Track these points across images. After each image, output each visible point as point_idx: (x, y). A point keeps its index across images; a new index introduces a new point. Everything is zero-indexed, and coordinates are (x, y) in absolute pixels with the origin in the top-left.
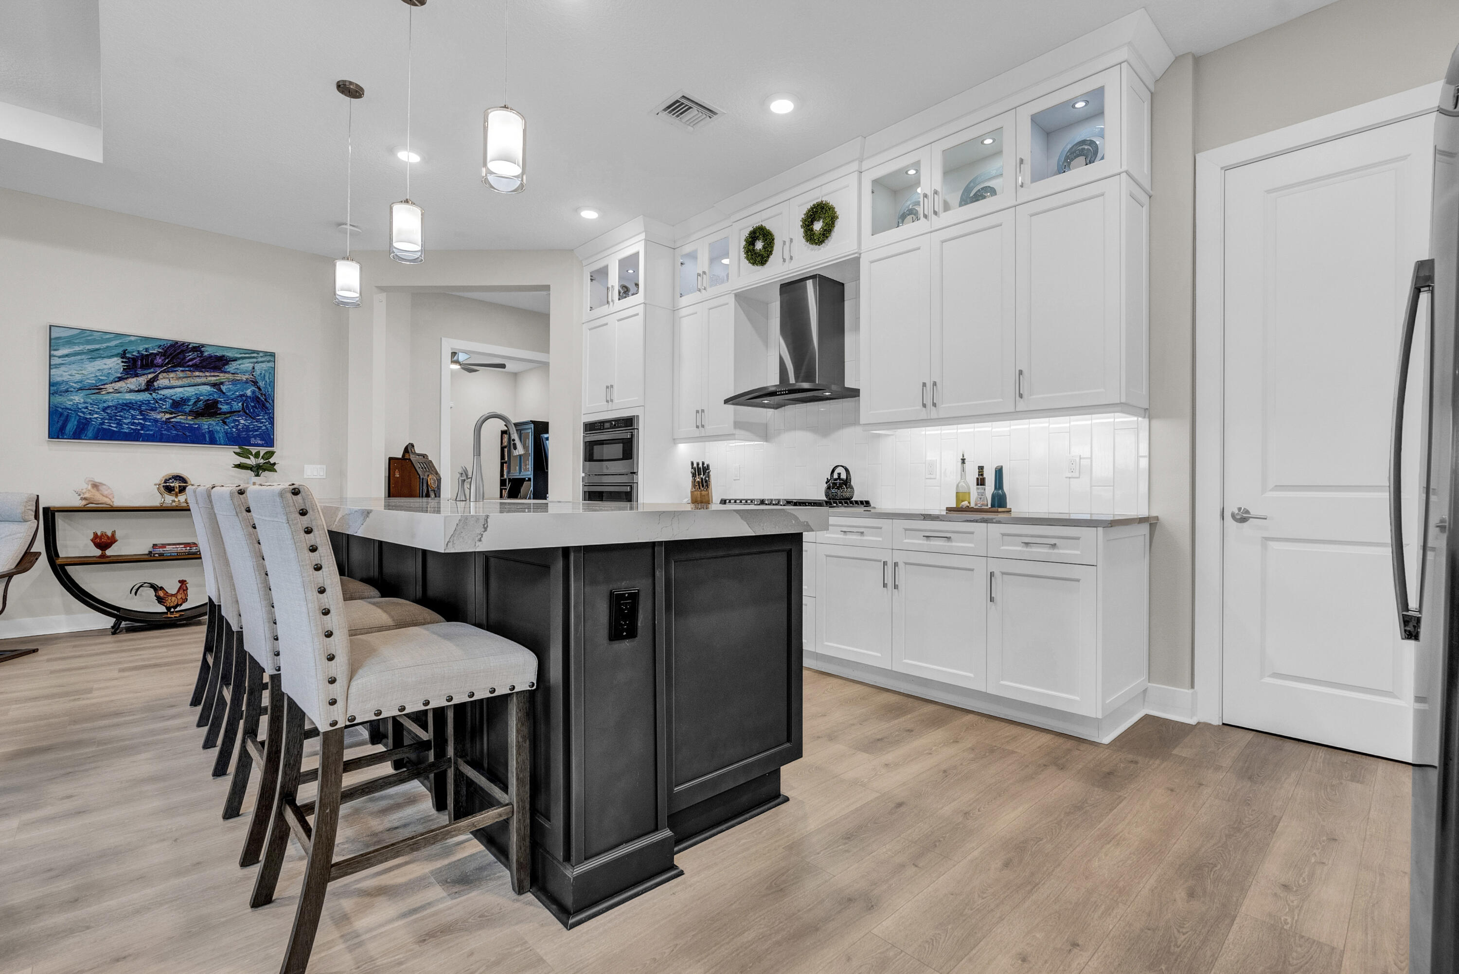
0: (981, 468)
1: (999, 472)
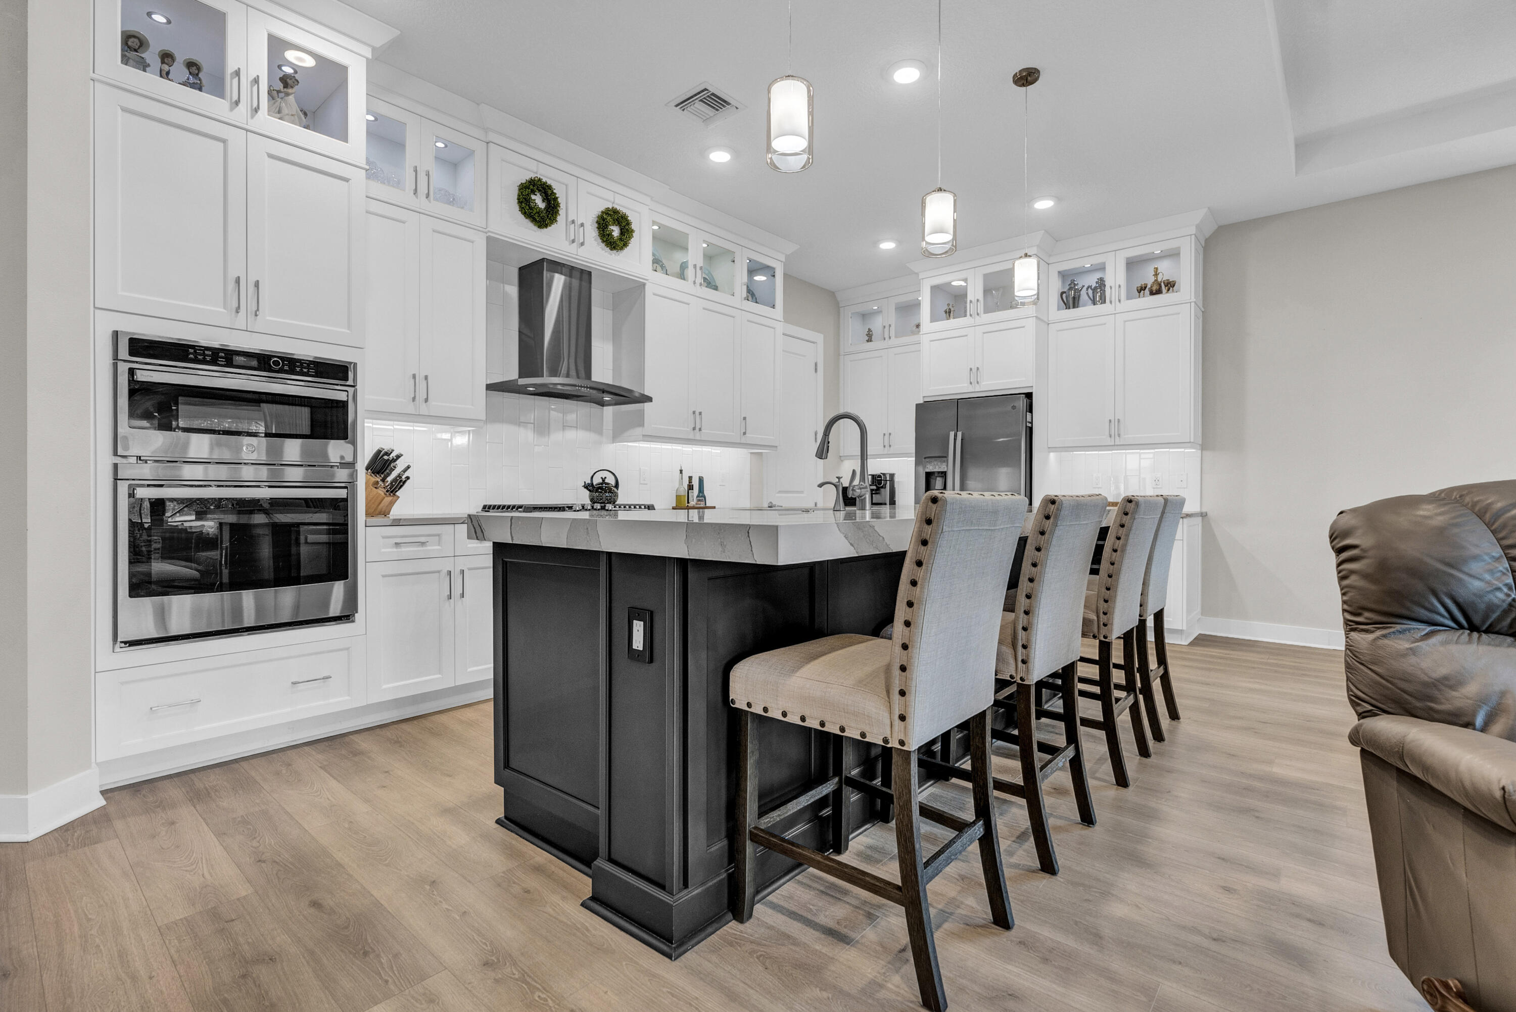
0: (690, 478)
1: (701, 480)
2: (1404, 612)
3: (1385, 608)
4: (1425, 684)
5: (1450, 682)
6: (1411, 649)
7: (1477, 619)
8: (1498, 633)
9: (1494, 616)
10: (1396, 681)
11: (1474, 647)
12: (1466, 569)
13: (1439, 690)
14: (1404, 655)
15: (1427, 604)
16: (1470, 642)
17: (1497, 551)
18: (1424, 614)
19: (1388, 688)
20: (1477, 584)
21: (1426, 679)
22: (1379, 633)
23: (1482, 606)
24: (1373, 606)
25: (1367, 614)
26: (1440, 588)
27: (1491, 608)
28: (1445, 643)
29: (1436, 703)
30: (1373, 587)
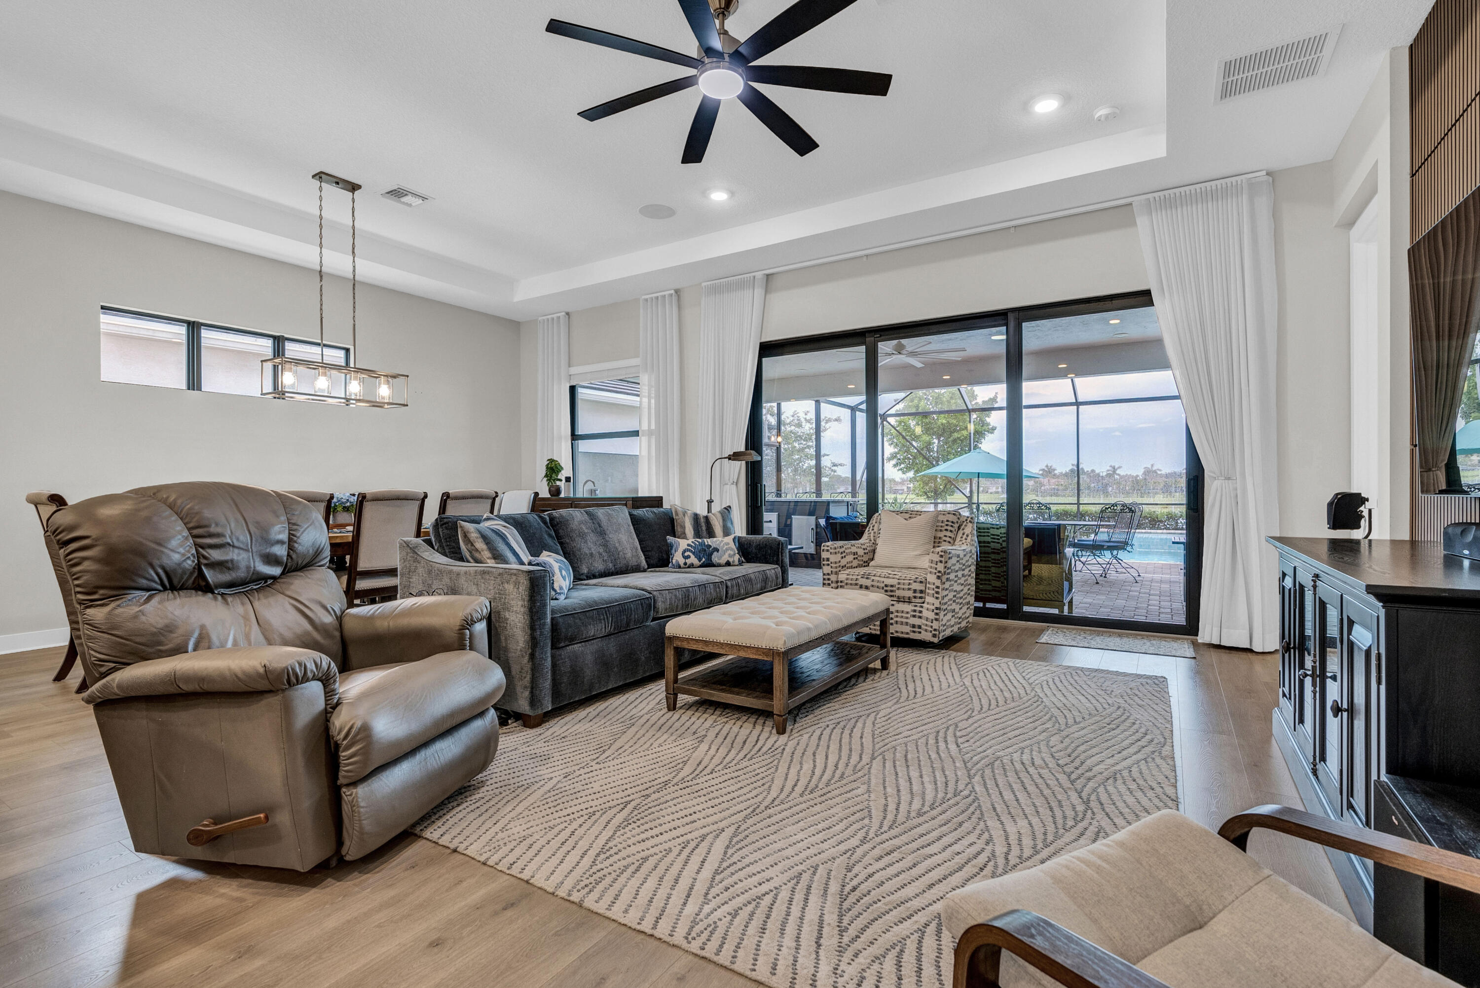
2: (133, 584)
3: (113, 584)
4: (153, 634)
5: (170, 628)
6: (140, 611)
7: (175, 581)
8: (186, 589)
9: (185, 577)
10: (133, 638)
11: (178, 601)
12: (170, 546)
13: (163, 635)
14: (135, 617)
15: (147, 576)
16: (175, 598)
17: (186, 533)
18: (144, 582)
19: (127, 645)
20: (176, 557)
21: (155, 630)
22: (113, 605)
23: (180, 571)
24: (107, 584)
25: (101, 592)
26: (156, 562)
27: (184, 572)
28: (160, 602)
29: (163, 645)
30: (107, 569)
